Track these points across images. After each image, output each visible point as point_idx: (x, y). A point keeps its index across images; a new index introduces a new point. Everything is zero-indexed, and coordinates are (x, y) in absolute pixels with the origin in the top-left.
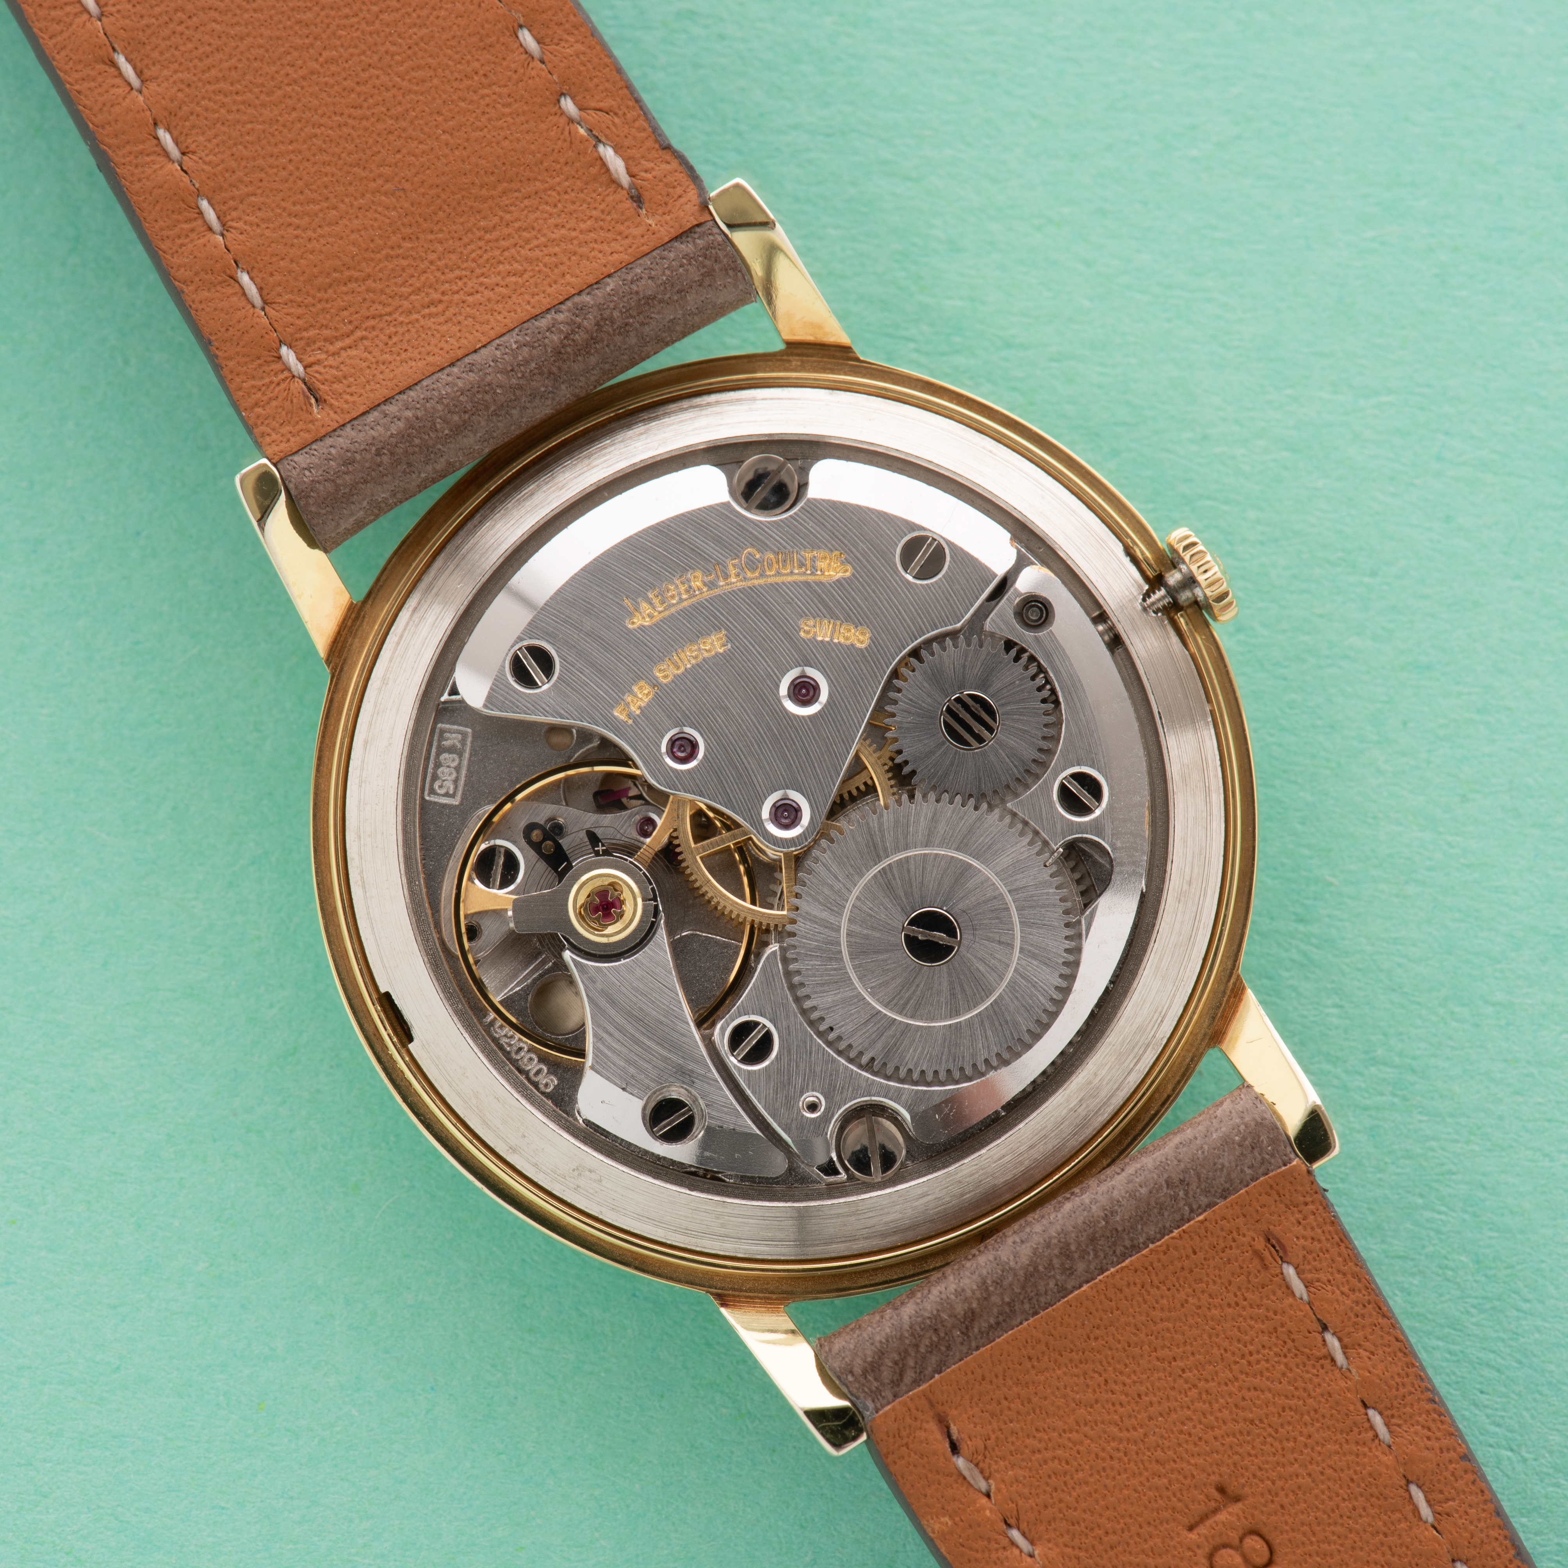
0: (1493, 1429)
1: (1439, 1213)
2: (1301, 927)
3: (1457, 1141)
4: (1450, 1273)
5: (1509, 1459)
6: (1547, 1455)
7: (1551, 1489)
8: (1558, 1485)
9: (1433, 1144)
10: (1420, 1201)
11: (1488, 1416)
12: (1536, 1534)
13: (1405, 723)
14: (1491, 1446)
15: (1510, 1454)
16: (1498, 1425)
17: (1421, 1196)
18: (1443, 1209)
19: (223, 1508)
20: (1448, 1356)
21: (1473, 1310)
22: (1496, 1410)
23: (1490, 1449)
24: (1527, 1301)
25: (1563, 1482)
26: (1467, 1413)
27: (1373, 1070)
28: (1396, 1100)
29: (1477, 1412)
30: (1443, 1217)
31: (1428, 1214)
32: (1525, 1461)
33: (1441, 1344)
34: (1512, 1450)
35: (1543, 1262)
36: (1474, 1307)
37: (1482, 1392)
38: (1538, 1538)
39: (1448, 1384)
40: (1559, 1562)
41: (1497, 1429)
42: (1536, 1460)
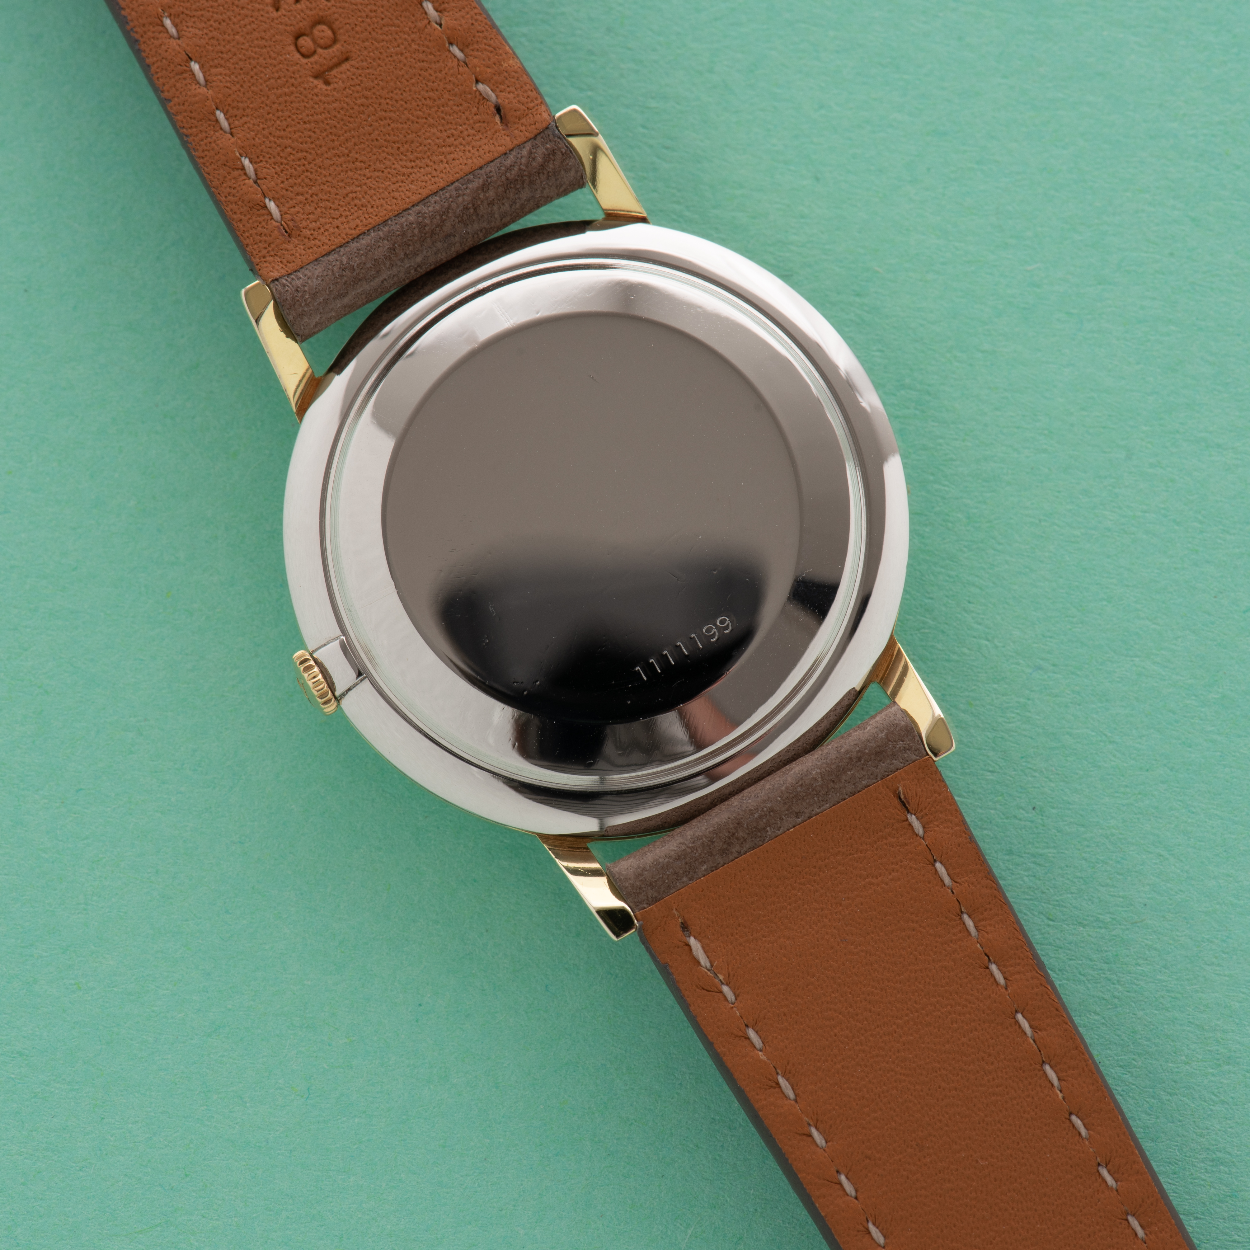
0: (976, 626)
1: (944, 485)
2: (857, 299)
3: (956, 439)
4: (950, 525)
5: (986, 646)
6: (1011, 644)
7: (1013, 666)
8: (1018, 664)
9: (941, 441)
10: (931, 478)
11: (973, 618)
12: (1003, 695)
13: (929, 169)
14: (975, 637)
15: (987, 643)
16: (980, 624)
17: (932, 474)
18: (946, 483)
19: (142, 660)
20: (947, 578)
21: (965, 549)
22: (979, 614)
23: (974, 640)
24: (1000, 544)
25: (1021, 661)
26: (959, 616)
27: (903, 392)
28: (917, 412)
29: (966, 615)
30: (947, 489)
31: (936, 486)
32: (996, 647)
33: (943, 570)
34: (988, 640)
35: (1011, 518)
36: (965, 547)
37: (969, 602)
38: (1004, 698)
39: (947, 597)
40: (1018, 714)
41: (979, 627)
42: (1004, 647)
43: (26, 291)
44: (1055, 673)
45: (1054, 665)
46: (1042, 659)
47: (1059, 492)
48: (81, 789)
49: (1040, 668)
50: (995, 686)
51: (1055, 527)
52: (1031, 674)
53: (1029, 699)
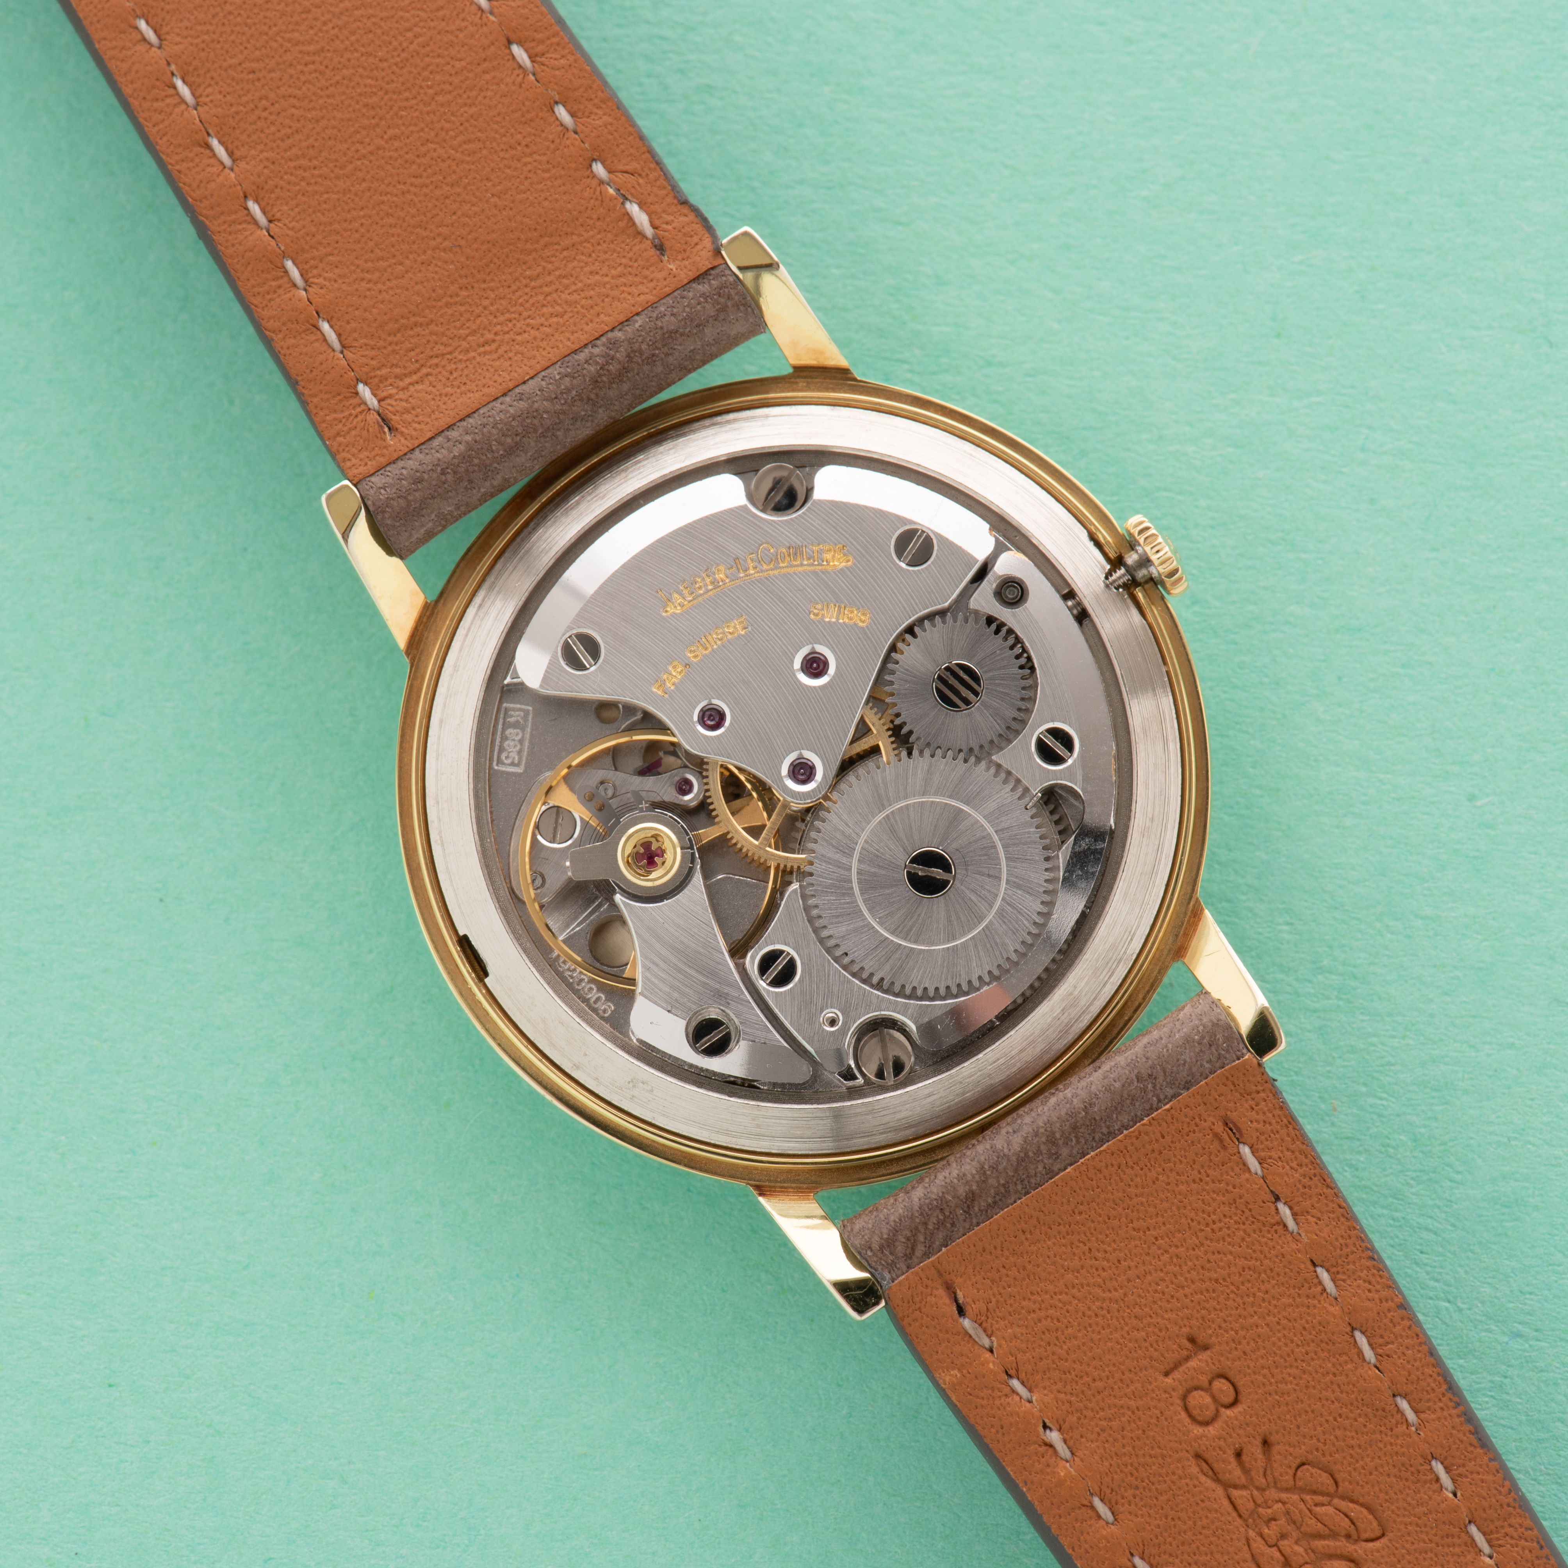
0: (1432, 1283)
1: (1381, 1099)
3: (1394, 1037)
4: (1391, 1151)
5: (1447, 1309)
6: (1480, 1305)
7: (1484, 1334)
8: (1489, 1331)
9: (1374, 1040)
10: (1364, 1089)
11: (1427, 1273)
12: (1472, 1373)
13: (1340, 678)
14: (1431, 1298)
15: (1447, 1305)
16: (1437, 1280)
17: (1365, 1085)
18: (1384, 1095)
19: (341, 1384)
20: (1391, 1222)
21: (1412, 1182)
22: (1435, 1267)
23: (1430, 1301)
24: (1458, 1172)
25: (1494, 1328)
26: (1409, 1271)
27: (1320, 977)
28: (1341, 1003)
29: (1418, 1269)
30: (1384, 1103)
31: (1371, 1100)
32: (1460, 1310)
33: (1385, 1211)
34: (1449, 1302)
35: (1471, 1138)
36: (1412, 1179)
37: (1422, 1252)
38: (1474, 1377)
39: (1392, 1246)
40: (1492, 1396)
41: (1436, 1284)
42: (1470, 1309)
43: (161, 900)
44: (1539, 1340)
45: (1537, 1330)
46: (1520, 1323)
47: (1532, 1100)
48: (270, 1559)
49: (1518, 1335)
50: (1461, 1361)
51: (1529, 1146)
52: (1507, 1343)
53: (1506, 1377)
